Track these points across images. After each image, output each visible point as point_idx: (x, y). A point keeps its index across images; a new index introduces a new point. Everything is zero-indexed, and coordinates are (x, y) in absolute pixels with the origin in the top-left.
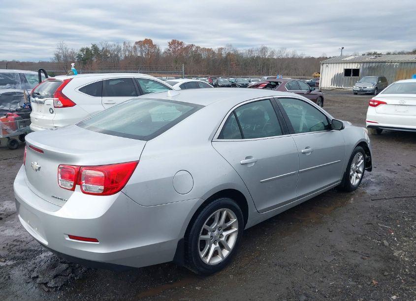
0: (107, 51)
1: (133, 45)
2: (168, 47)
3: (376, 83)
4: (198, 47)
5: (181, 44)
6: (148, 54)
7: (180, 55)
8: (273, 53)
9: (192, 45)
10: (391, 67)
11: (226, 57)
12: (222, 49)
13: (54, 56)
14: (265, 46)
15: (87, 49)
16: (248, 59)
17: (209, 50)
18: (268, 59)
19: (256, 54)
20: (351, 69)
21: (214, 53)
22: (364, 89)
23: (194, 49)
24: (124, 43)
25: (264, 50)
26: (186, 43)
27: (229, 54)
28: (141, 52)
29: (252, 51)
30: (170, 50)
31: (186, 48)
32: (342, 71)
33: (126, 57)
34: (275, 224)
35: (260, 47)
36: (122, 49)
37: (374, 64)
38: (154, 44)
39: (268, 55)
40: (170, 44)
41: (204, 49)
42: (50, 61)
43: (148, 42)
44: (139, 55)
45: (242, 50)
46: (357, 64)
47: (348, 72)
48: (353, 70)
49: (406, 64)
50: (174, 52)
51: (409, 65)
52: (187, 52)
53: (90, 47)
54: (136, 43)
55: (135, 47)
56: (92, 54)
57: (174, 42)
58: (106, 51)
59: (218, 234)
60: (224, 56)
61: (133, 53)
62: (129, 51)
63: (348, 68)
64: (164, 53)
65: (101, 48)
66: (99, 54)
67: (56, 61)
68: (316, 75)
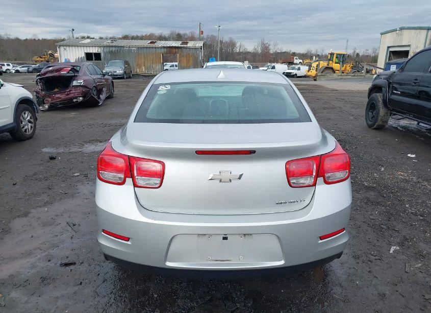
3: (124, 67)
10: (130, 51)
20: (92, 53)
22: (115, 74)
32: (83, 55)
37: (114, 49)
46: (97, 48)
47: (89, 56)
48: (94, 53)
49: (142, 49)
51: (145, 50)
63: (89, 52)
68: (37, 59)
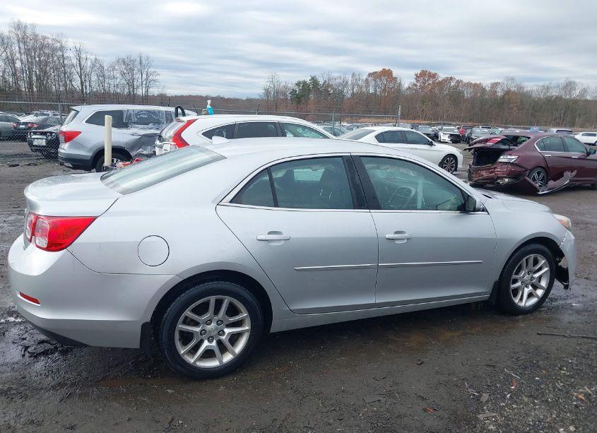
0: (329, 86)
1: (364, 77)
2: (414, 81)
4: (458, 82)
5: (434, 76)
6: (384, 90)
7: (431, 91)
8: (585, 91)
9: (451, 78)
11: (503, 97)
12: (497, 84)
13: (263, 91)
14: (573, 80)
15: (305, 83)
16: (540, 99)
17: (476, 86)
18: (575, 102)
19: (554, 93)
21: (484, 90)
23: (452, 84)
24: (353, 75)
25: (569, 86)
26: (442, 76)
27: (508, 92)
28: (376, 86)
29: (548, 88)
30: (416, 85)
31: (440, 83)
33: (353, 94)
34: (345, 338)
35: (562, 82)
36: (350, 82)
38: (394, 76)
39: (576, 94)
40: (417, 77)
41: (469, 85)
42: (257, 97)
43: (387, 74)
44: (371, 91)
45: (531, 87)
50: (422, 88)
52: (441, 89)
53: (308, 79)
54: (370, 75)
55: (367, 80)
56: (309, 90)
57: (423, 74)
58: (327, 85)
59: (216, 329)
60: (500, 94)
61: (364, 89)
62: (358, 85)
64: (407, 89)
65: (321, 82)
66: (319, 89)
67: (265, 98)
